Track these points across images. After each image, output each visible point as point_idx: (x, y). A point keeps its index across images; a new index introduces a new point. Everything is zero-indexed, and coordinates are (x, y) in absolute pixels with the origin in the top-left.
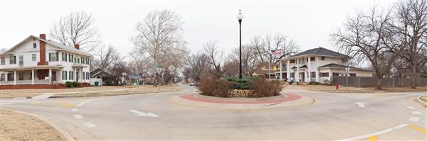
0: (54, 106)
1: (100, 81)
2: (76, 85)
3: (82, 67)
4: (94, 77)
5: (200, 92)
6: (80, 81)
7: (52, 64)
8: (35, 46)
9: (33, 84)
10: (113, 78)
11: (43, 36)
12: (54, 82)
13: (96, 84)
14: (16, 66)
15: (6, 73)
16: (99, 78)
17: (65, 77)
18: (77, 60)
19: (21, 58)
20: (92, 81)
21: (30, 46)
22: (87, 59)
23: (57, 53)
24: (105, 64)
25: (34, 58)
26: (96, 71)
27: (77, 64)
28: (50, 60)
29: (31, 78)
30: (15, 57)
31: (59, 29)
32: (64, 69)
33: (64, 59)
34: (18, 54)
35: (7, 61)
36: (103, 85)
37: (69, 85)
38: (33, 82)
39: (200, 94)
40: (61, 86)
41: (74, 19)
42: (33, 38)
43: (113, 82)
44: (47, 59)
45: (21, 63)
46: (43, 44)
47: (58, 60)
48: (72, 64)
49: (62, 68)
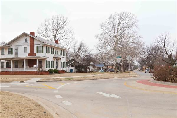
0: (40, 88)
1: (73, 68)
2: (56, 72)
3: (61, 58)
4: (69, 66)
5: (155, 78)
6: (59, 68)
7: (39, 55)
8: (26, 40)
9: (25, 70)
10: (83, 66)
11: (32, 33)
12: (40, 69)
13: (71, 71)
14: (13, 56)
15: (5, 62)
16: (73, 66)
17: (48, 66)
18: (57, 53)
19: (16, 49)
20: (68, 69)
21: (23, 41)
22: (64, 51)
23: (43, 47)
24: (77, 55)
25: (26, 50)
26: (71, 61)
27: (57, 56)
28: (37, 52)
29: (23, 66)
30: (12, 49)
31: (44, 28)
32: (48, 60)
33: (48, 52)
34: (14, 47)
35: (6, 52)
36: (76, 72)
37: (51, 72)
38: (25, 69)
39: (155, 79)
40: (46, 73)
41: (55, 20)
42: (25, 34)
43: (83, 70)
44: (35, 51)
45: (16, 54)
46: (32, 39)
47: (43, 52)
48: (53, 55)
49: (46, 58)
